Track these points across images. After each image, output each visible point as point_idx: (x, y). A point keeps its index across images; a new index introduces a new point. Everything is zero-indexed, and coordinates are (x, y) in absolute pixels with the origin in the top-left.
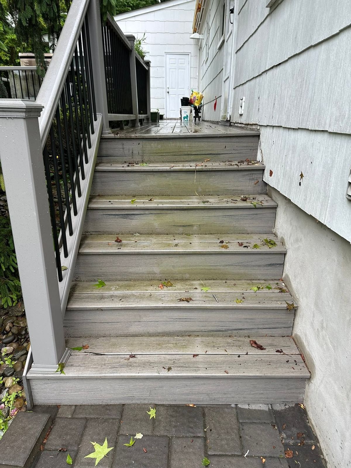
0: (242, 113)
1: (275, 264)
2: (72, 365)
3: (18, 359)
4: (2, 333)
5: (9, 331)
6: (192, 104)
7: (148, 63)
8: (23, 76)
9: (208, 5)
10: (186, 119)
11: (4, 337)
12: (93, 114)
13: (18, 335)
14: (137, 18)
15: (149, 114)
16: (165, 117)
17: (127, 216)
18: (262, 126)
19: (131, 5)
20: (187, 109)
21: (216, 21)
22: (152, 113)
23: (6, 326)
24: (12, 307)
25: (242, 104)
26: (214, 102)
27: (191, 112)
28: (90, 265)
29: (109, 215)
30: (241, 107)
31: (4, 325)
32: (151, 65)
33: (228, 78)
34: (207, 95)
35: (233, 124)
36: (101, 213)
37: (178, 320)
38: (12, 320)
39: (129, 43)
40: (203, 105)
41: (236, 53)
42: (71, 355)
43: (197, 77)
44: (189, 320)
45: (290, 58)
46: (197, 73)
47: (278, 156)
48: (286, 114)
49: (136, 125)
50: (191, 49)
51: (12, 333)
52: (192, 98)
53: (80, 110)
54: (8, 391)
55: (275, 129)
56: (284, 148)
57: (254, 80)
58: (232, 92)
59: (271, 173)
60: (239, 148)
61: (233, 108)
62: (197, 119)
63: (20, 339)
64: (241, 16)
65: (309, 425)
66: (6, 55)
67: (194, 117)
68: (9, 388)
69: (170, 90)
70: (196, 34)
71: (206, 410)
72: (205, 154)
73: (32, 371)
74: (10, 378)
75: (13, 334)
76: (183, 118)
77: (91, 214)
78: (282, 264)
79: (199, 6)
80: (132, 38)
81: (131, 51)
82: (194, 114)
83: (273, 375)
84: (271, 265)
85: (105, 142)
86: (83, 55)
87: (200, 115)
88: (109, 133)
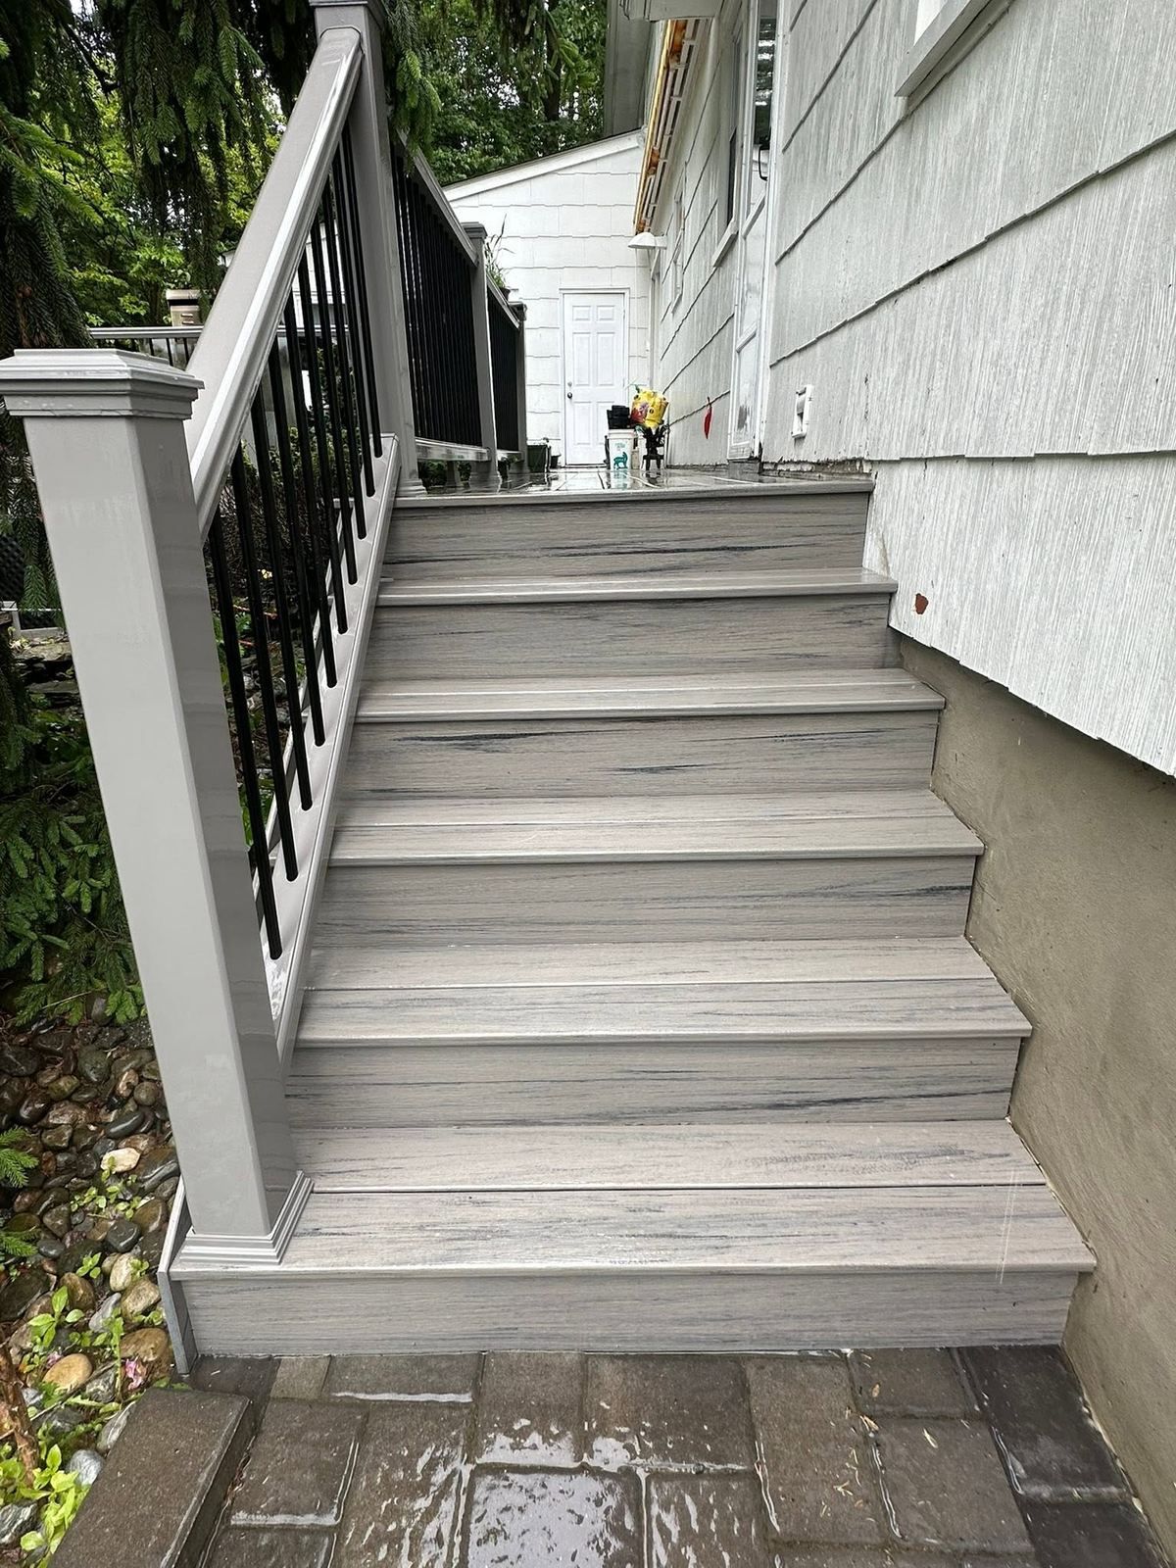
0: (804, 432)
1: (947, 888)
2: (316, 1232)
3: (153, 1189)
4: (106, 1104)
5: (128, 1098)
6: (637, 423)
7: (519, 310)
8: (179, 354)
9: (677, 156)
10: (621, 465)
11: (111, 1117)
12: (371, 435)
13: (153, 1110)
14: (483, 199)
15: (522, 451)
16: (561, 461)
17: (475, 742)
18: (881, 462)
19: (467, 167)
20: (623, 439)
21: (706, 191)
22: (532, 448)
23: (118, 1080)
24: (136, 1020)
25: (801, 407)
26: (705, 412)
27: (636, 445)
28: (367, 899)
29: (422, 739)
30: (801, 415)
31: (112, 1076)
32: (528, 314)
33: (754, 336)
34: (680, 398)
35: (771, 467)
36: (397, 733)
37: (649, 1075)
38: (137, 1061)
39: (469, 247)
40: (668, 425)
41: (777, 263)
42: (312, 1192)
43: (648, 354)
44: (684, 1075)
45: (990, 239)
46: (648, 345)
47: (949, 550)
48: (980, 415)
49: (492, 477)
50: (631, 279)
51: (136, 1102)
52: (638, 407)
53: (335, 444)
54: (119, 1302)
55: (932, 467)
56: (973, 524)
57: (845, 331)
58: (766, 379)
59: (921, 604)
60: (810, 531)
61: (771, 421)
62: (653, 462)
63: (158, 1123)
64: (792, 154)
65: (1090, 1422)
66: (136, 303)
67: (644, 457)
68: (123, 1292)
69: (574, 390)
70: (645, 234)
71: (751, 1372)
72: (708, 550)
73: (186, 1254)
74: (126, 1256)
75: (139, 1105)
76: (612, 462)
77: (369, 740)
78: (968, 888)
79: (654, 159)
80: (477, 232)
81: (476, 269)
82: (643, 450)
83: (971, 1262)
84: (932, 891)
85: (405, 518)
86: (344, 301)
87: (660, 451)
88: (417, 493)
